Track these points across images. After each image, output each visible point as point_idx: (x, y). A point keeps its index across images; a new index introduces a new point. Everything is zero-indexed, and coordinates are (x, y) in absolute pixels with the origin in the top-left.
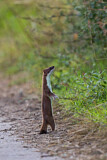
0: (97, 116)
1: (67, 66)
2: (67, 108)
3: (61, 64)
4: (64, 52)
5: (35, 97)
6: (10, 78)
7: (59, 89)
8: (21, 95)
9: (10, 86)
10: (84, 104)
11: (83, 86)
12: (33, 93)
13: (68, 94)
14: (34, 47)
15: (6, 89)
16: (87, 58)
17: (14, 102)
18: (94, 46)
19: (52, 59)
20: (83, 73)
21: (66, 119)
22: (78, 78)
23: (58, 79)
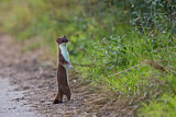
0: (117, 84)
1: (85, 30)
2: (84, 76)
3: (78, 29)
4: (80, 15)
5: (50, 63)
6: (22, 44)
7: (76, 55)
8: (35, 62)
9: (23, 52)
10: (102, 71)
11: (102, 52)
12: (48, 59)
13: (86, 61)
14: (48, 9)
15: (18, 55)
16: (106, 21)
17: (26, 69)
18: (114, 9)
19: (68, 22)
20: (101, 38)
21: (83, 88)
22: (96, 44)
23: (75, 45)
